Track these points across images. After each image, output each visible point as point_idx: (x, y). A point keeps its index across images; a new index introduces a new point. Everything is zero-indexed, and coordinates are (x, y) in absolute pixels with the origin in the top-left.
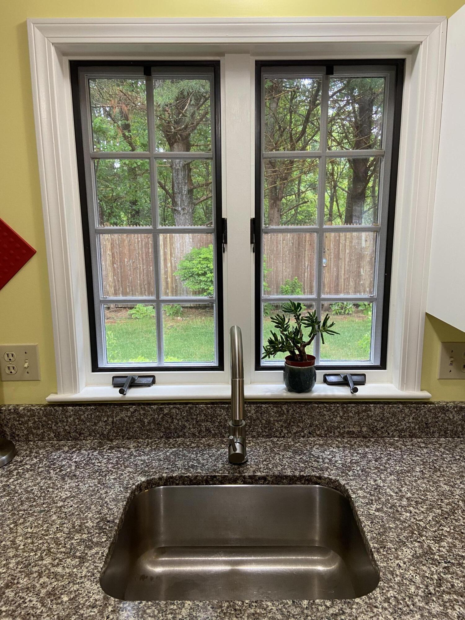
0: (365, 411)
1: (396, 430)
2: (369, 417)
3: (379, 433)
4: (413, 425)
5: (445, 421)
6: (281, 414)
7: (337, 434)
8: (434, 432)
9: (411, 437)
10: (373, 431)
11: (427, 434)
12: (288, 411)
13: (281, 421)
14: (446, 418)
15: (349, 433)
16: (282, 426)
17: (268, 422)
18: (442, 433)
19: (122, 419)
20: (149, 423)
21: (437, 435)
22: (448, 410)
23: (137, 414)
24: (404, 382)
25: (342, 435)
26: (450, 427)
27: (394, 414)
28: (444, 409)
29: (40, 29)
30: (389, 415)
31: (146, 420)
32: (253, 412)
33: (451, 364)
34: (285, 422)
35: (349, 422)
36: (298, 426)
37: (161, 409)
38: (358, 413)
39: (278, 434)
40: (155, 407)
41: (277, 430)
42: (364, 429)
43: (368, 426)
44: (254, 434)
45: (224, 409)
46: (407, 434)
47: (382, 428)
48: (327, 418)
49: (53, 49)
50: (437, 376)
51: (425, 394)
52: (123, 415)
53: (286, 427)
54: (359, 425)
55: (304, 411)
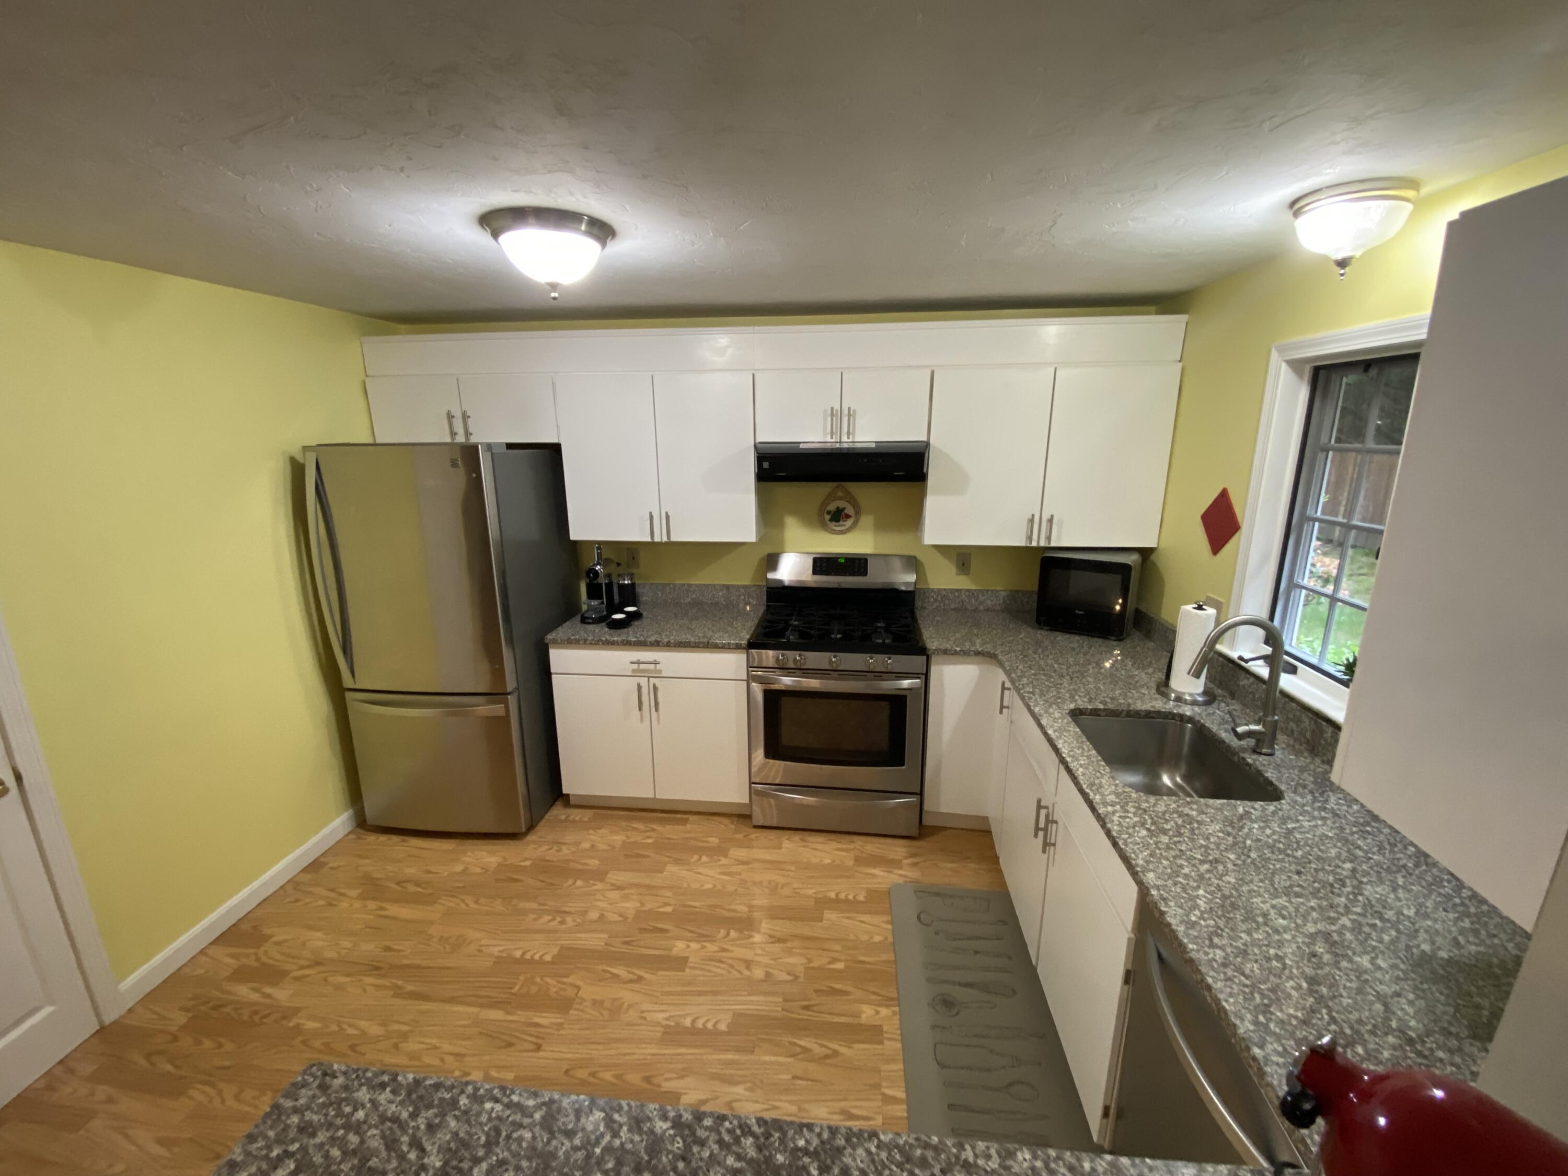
19: (1244, 686)
23: (1252, 686)
29: (1278, 351)
52: (1245, 681)
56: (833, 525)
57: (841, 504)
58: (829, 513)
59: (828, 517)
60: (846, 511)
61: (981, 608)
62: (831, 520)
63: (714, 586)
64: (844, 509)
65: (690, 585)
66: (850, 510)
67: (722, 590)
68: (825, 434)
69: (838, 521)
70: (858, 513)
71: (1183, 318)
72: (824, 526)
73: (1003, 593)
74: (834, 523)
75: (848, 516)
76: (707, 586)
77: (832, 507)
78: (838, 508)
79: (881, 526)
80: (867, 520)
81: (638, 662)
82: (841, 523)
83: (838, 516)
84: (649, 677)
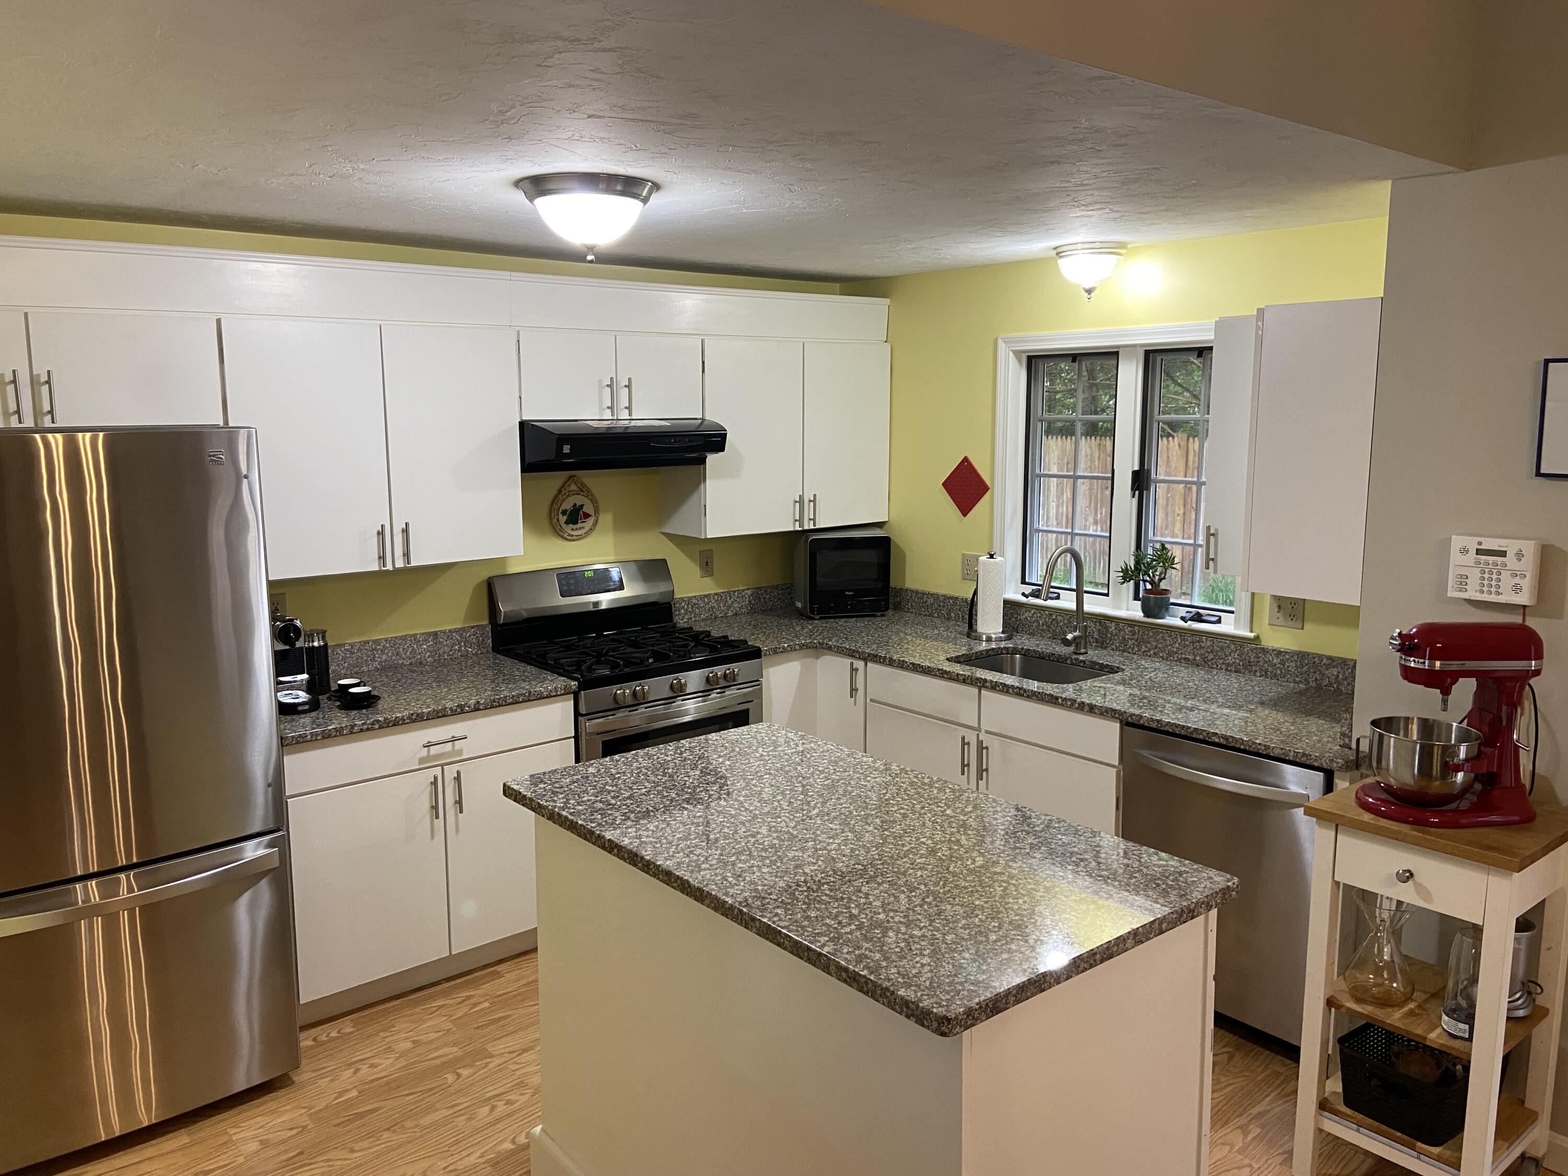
0: (1199, 641)
1: (1223, 663)
2: (1202, 648)
3: (1210, 663)
4: (1238, 661)
5: (1266, 662)
6: (1134, 634)
7: (1176, 659)
8: (1256, 671)
9: (1236, 672)
10: (1205, 661)
11: (1250, 672)
12: (1139, 632)
13: (1133, 639)
14: (1267, 659)
15: (1185, 659)
16: (1134, 644)
17: (1124, 639)
18: (1263, 673)
19: (1026, 618)
20: (1043, 624)
21: (1258, 674)
22: (1268, 652)
23: (1035, 616)
24: (1237, 623)
25: (1179, 660)
26: (1270, 669)
27: (1222, 648)
28: (1265, 651)
29: (1005, 342)
30: (1218, 649)
31: (1041, 622)
32: (1113, 628)
33: (1278, 612)
34: (1137, 641)
35: (1185, 650)
36: (1146, 647)
37: (1051, 615)
38: (1193, 642)
39: (1130, 650)
40: (1047, 612)
41: (1130, 647)
42: (1198, 658)
43: (1201, 655)
44: (1114, 647)
45: (1092, 621)
46: (1233, 669)
47: (1212, 659)
48: (1168, 643)
49: (1011, 353)
50: (1267, 622)
51: (1252, 635)
52: (1027, 614)
53: (1137, 646)
54: (1194, 654)
55: (1151, 634)
56: (568, 529)
57: (579, 500)
58: (564, 513)
59: (563, 519)
60: (585, 509)
61: (730, 614)
62: (567, 523)
63: (415, 636)
64: (582, 506)
65: (376, 642)
66: (589, 508)
67: (426, 640)
68: (601, 410)
69: (576, 523)
70: (597, 511)
71: (887, 301)
72: (558, 533)
73: (749, 592)
74: (571, 526)
75: (587, 516)
76: (404, 638)
77: (568, 505)
78: (575, 505)
79: (623, 525)
80: (606, 519)
81: (428, 745)
82: (578, 526)
83: (575, 516)
84: (442, 766)
